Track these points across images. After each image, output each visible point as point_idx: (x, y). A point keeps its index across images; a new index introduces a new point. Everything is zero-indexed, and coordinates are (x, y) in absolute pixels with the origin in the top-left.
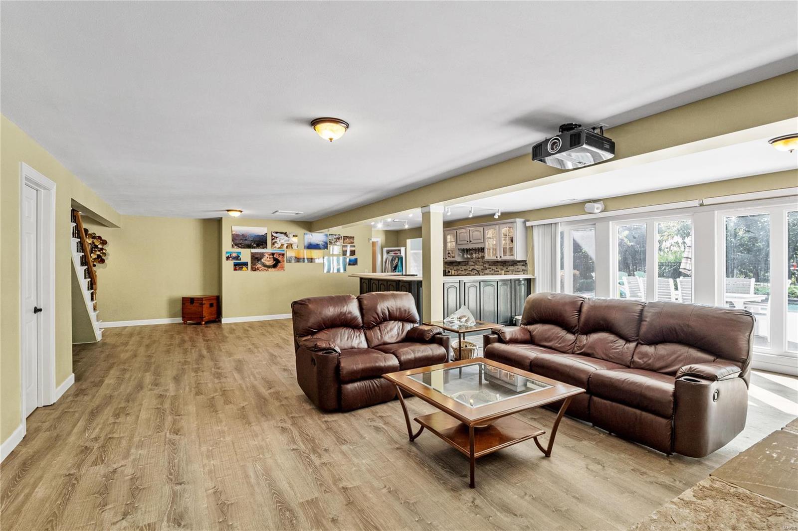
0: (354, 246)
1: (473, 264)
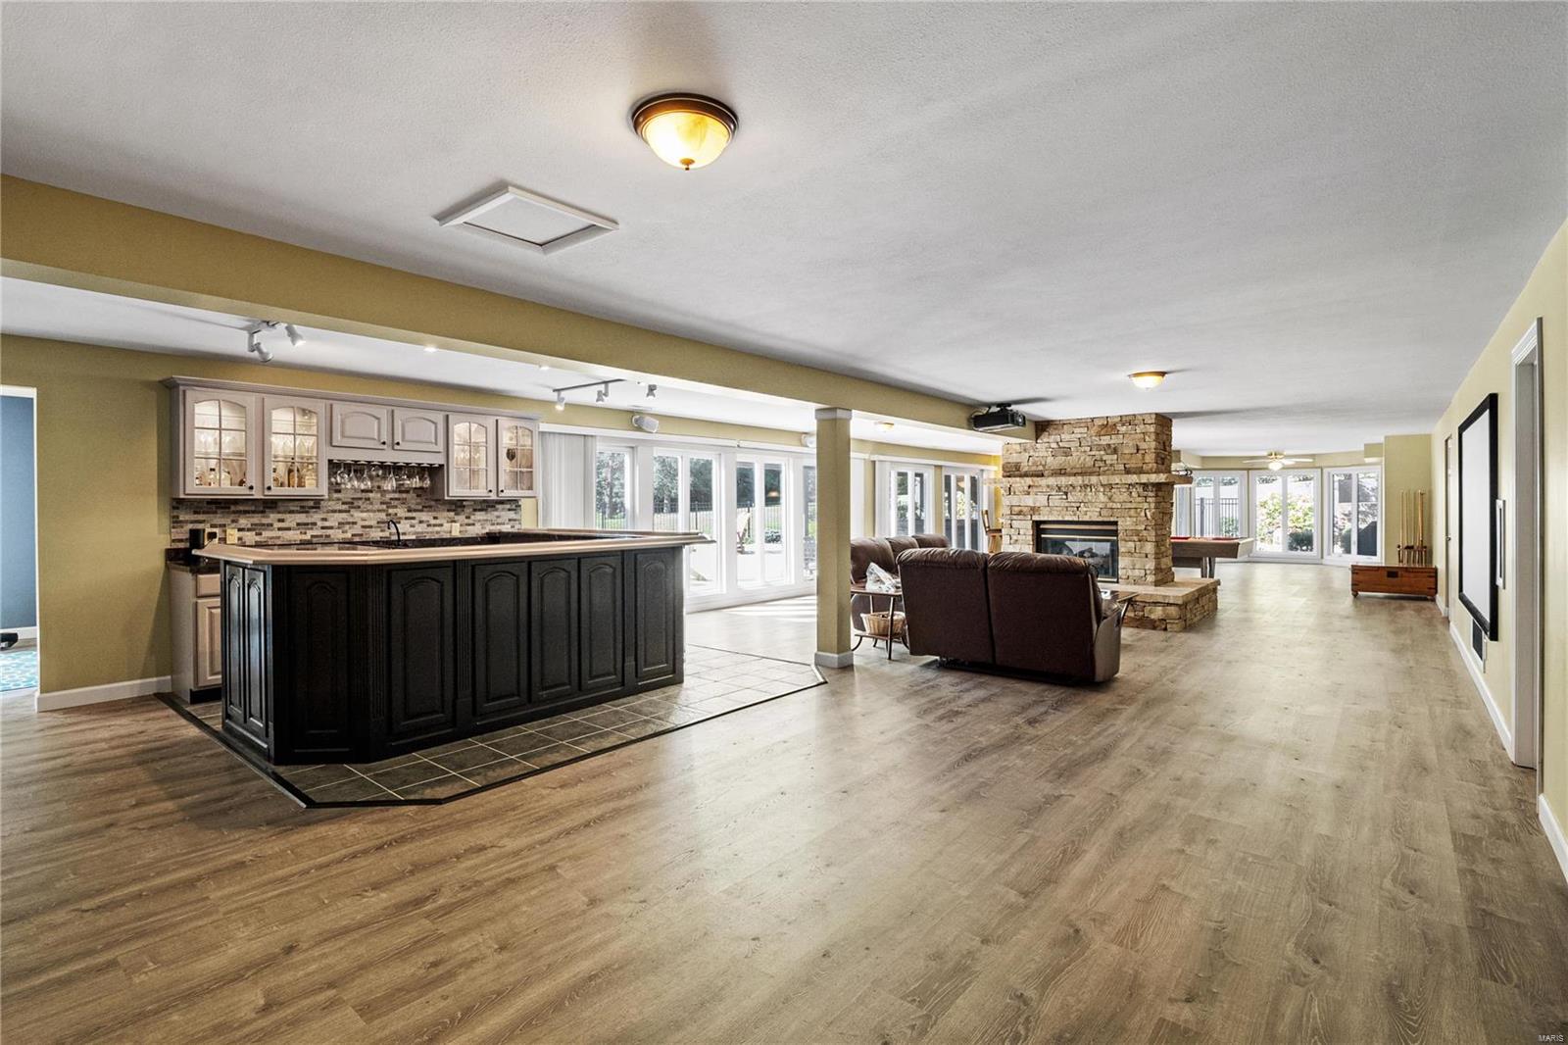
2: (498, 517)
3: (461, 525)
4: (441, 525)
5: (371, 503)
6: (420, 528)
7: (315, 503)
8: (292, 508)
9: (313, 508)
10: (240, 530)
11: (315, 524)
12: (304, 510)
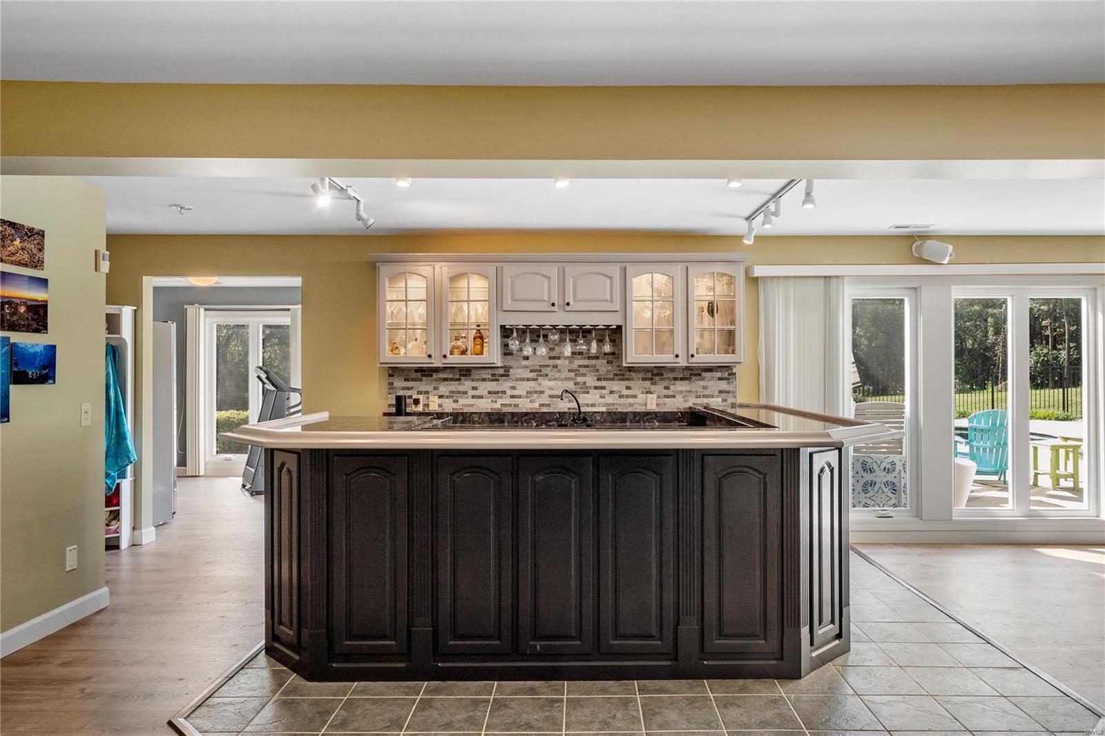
0: (43, 282)
1: (532, 375)
2: (705, 388)
3: (658, 397)
4: (635, 396)
5: (559, 371)
6: (610, 399)
7: (505, 371)
8: (484, 376)
9: (502, 375)
10: (441, 397)
11: (504, 392)
12: (495, 378)
